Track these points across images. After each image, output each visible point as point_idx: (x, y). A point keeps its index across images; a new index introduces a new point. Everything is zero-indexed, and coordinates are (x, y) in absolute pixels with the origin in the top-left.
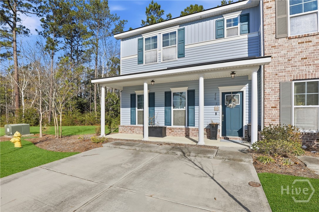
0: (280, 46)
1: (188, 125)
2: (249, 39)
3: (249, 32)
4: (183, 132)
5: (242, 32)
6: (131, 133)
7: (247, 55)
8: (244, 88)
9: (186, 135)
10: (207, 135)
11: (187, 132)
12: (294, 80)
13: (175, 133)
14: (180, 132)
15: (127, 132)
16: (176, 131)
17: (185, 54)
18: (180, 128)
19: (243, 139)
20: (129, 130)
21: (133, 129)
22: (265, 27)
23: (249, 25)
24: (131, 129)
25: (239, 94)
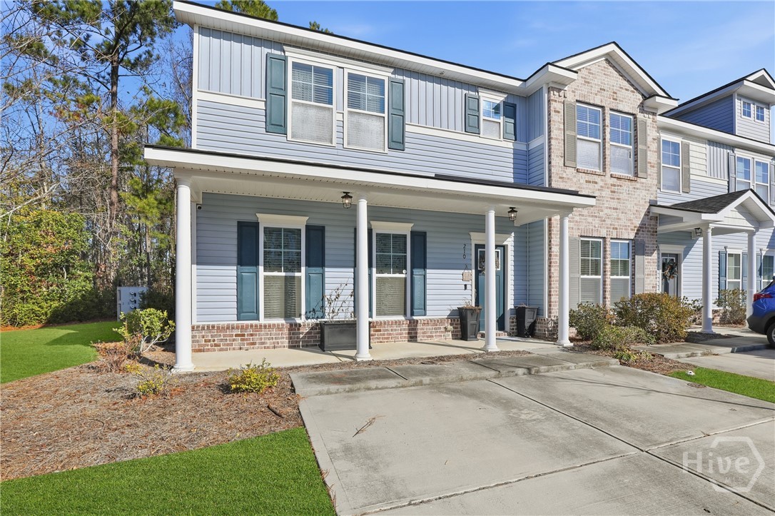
0: (568, 178)
1: (412, 314)
2: (516, 152)
3: (516, 140)
4: (404, 329)
5: (506, 136)
6: (240, 349)
7: (511, 181)
8: (509, 239)
9: (411, 337)
10: (453, 332)
11: (413, 329)
12: (581, 236)
13: (384, 334)
14: (396, 330)
15: (228, 345)
16: (387, 330)
17: (406, 145)
18: (396, 322)
19: (510, 335)
20: (234, 340)
21: (252, 335)
22: (553, 142)
23: (515, 124)
24: (243, 335)
25: (499, 250)
